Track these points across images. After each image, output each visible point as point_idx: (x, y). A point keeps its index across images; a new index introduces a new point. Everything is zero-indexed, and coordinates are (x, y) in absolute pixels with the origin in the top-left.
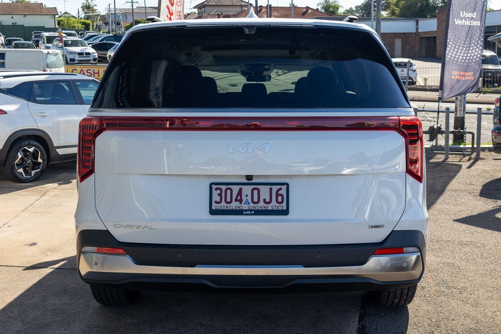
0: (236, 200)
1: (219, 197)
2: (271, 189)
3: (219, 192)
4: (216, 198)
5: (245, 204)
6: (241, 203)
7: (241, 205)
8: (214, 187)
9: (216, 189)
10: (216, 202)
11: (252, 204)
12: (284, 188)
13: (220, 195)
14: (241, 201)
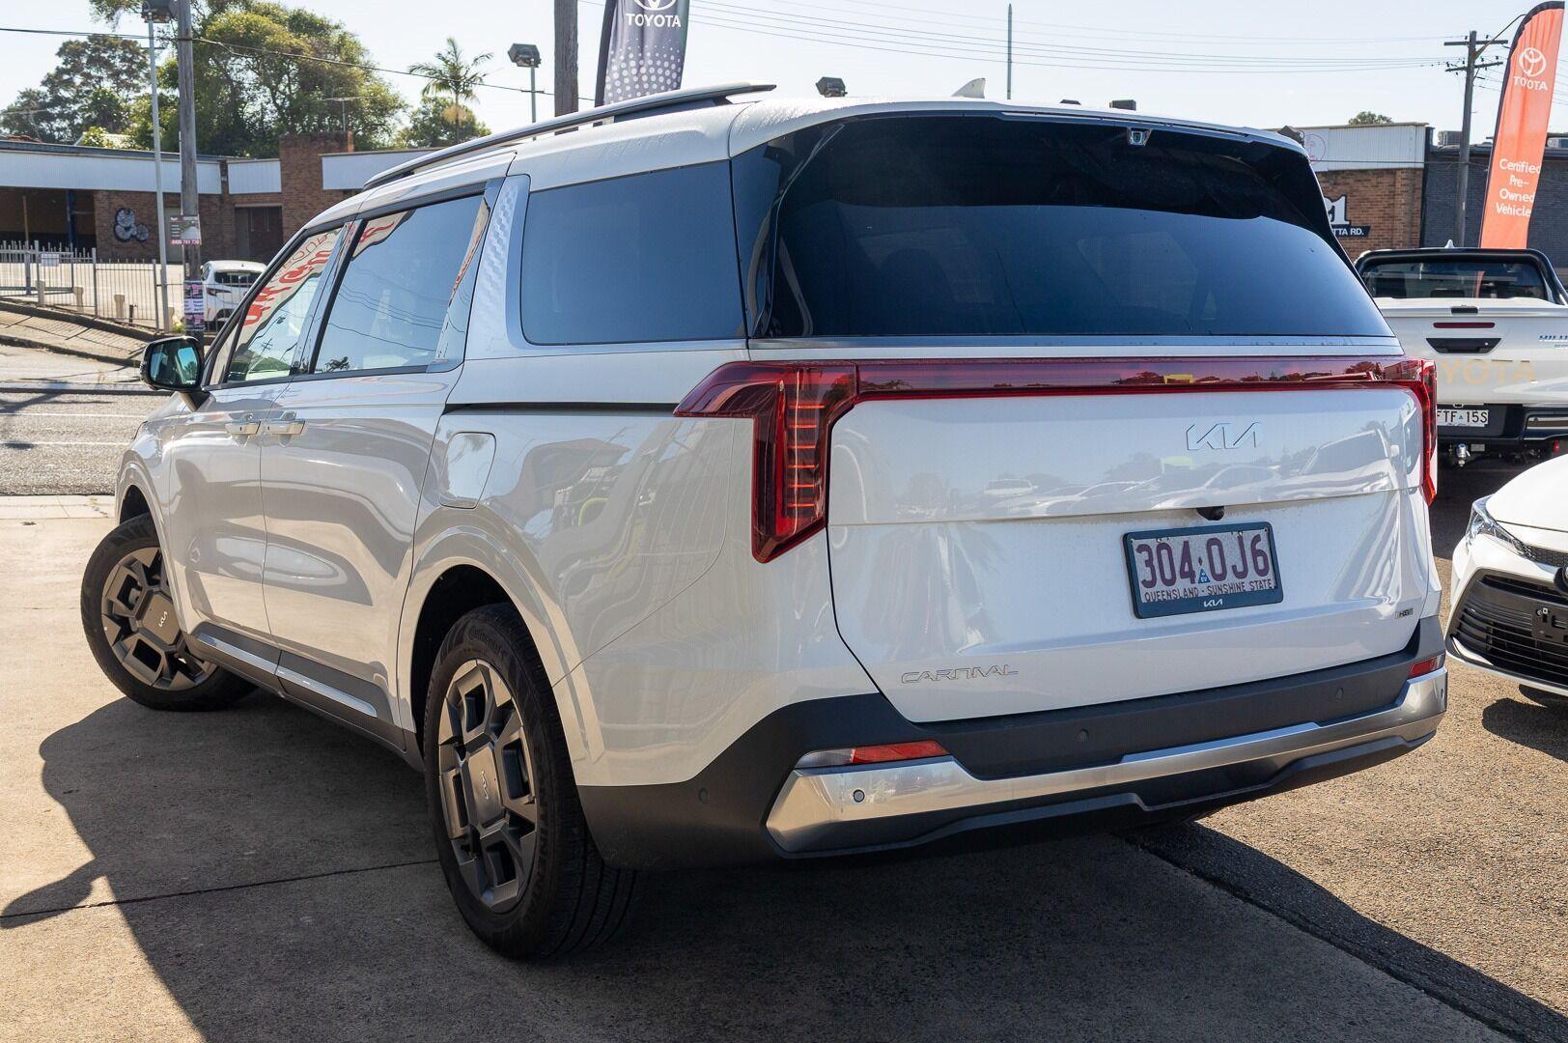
0: (1183, 575)
1: (1149, 569)
2: (1240, 539)
3: (1145, 555)
4: (1144, 573)
5: (1200, 582)
6: (1193, 582)
7: (1193, 586)
8: (1136, 543)
9: (1141, 549)
10: (1145, 583)
11: (1213, 582)
12: (1262, 533)
13: (1149, 563)
14: (1191, 575)
